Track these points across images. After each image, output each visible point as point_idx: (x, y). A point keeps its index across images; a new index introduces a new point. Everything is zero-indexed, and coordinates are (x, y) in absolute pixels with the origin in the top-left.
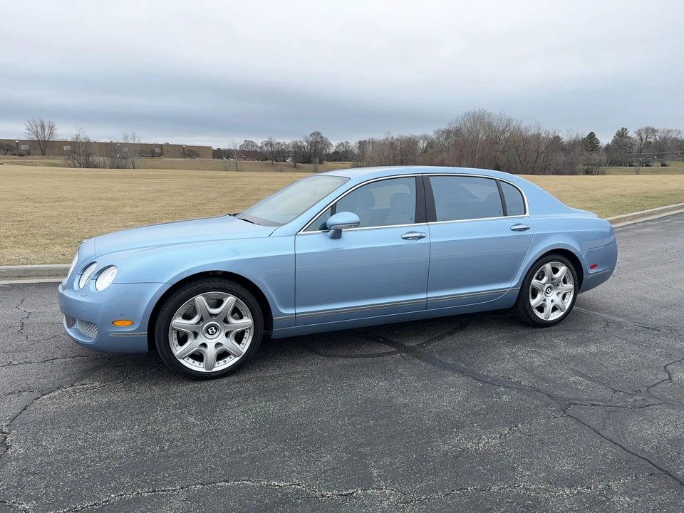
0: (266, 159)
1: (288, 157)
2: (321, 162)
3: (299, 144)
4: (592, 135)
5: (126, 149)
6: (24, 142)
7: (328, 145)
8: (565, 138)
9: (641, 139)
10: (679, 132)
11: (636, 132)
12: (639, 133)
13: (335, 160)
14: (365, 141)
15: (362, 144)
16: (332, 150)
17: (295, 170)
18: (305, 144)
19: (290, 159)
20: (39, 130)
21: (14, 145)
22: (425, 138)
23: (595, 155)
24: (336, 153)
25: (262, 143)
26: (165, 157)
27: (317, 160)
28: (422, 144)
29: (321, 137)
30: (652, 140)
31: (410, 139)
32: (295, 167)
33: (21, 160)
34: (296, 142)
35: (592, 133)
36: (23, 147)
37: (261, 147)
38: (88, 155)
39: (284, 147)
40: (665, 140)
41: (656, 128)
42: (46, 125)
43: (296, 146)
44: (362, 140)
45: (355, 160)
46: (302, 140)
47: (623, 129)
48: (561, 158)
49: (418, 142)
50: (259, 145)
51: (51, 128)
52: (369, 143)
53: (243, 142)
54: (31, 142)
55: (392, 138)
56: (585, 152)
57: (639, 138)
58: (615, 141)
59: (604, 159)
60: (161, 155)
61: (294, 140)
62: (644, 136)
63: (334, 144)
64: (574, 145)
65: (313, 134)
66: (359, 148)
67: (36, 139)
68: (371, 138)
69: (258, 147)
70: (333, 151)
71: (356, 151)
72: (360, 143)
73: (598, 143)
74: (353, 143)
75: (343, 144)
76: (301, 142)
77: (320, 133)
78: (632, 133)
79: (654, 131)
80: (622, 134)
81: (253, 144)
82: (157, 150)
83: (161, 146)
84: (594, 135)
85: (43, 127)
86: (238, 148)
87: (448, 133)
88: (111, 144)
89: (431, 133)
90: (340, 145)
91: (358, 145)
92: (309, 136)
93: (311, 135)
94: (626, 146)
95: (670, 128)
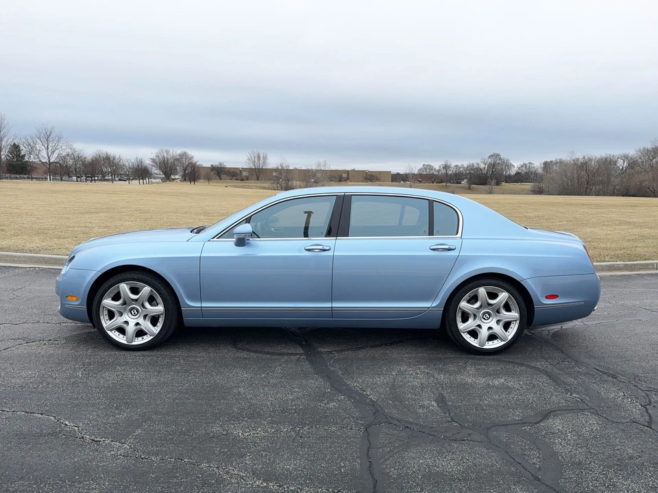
0: (442, 182)
1: (464, 179)
2: (498, 184)
3: (476, 166)
5: (319, 175)
6: (245, 169)
7: (509, 166)
13: (514, 182)
14: (551, 162)
15: (547, 165)
16: (513, 172)
17: (470, 191)
18: (482, 166)
20: (256, 160)
21: (238, 172)
22: (625, 157)
24: (517, 174)
25: (440, 167)
26: (351, 181)
27: (494, 181)
28: (621, 164)
29: (501, 159)
31: (606, 159)
32: (469, 189)
33: (241, 184)
34: (473, 164)
36: (244, 174)
37: (439, 171)
38: (288, 180)
39: (462, 169)
42: (261, 156)
43: (471, 167)
44: (549, 161)
45: (536, 181)
46: (479, 161)
49: (615, 163)
50: (437, 168)
51: (265, 158)
52: (556, 163)
53: (421, 166)
54: (250, 170)
60: (347, 179)
61: (471, 162)
63: (516, 164)
66: (544, 168)
67: (253, 167)
69: (435, 170)
70: (515, 172)
71: (540, 171)
72: (546, 163)
74: (537, 164)
75: (526, 165)
76: (478, 164)
77: (499, 155)
81: (431, 168)
82: (345, 175)
83: (348, 172)
85: (259, 157)
86: (416, 172)
88: (308, 171)
89: (632, 152)
90: (522, 166)
91: (542, 166)
92: (487, 158)
93: (490, 157)
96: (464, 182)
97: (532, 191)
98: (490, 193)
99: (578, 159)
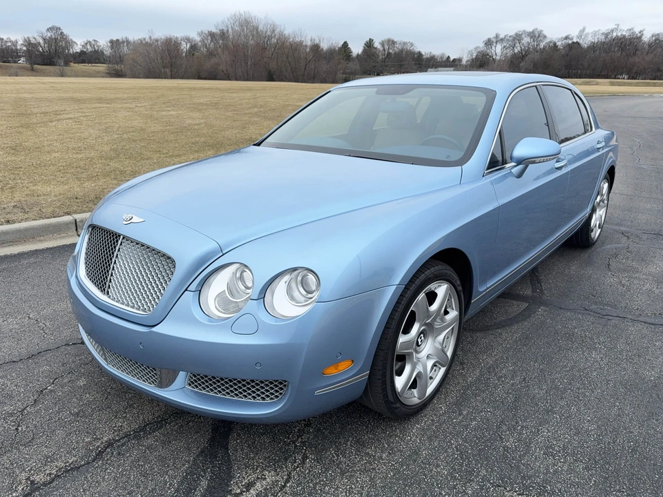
1: (20, 57)
2: (67, 64)
3: (33, 41)
4: (345, 44)
7: (69, 43)
8: (325, 46)
9: (384, 50)
10: (412, 44)
11: (380, 43)
12: (382, 44)
13: (83, 62)
14: (118, 40)
15: (115, 44)
16: (78, 49)
17: (34, 73)
18: (42, 42)
19: (22, 59)
22: (188, 40)
23: (351, 65)
24: (82, 53)
27: (61, 61)
28: (185, 47)
29: (62, 33)
30: (391, 51)
31: (171, 40)
32: (32, 70)
34: (28, 38)
35: (345, 43)
39: (9, 44)
40: (402, 51)
41: (395, 40)
43: (28, 43)
44: (114, 39)
45: (110, 62)
46: (35, 35)
47: (370, 39)
48: (324, 67)
49: (179, 44)
52: (123, 42)
55: (150, 37)
56: (342, 61)
57: (382, 49)
58: (364, 51)
59: (358, 67)
61: (25, 36)
62: (386, 47)
64: (332, 53)
65: (49, 29)
66: (112, 47)
68: (124, 36)
70: (78, 51)
71: (108, 52)
72: (112, 42)
73: (352, 52)
74: (103, 43)
75: (90, 42)
76: (34, 38)
77: (60, 29)
78: (377, 45)
79: (393, 43)
80: (369, 44)
84: (347, 45)
87: (212, 35)
89: (193, 35)
90: (86, 44)
91: (109, 44)
92: (45, 31)
93: (48, 30)
94: (373, 56)
95: (405, 41)
96: (22, 60)
97: (107, 73)
98: (62, 76)
99: (145, 39)
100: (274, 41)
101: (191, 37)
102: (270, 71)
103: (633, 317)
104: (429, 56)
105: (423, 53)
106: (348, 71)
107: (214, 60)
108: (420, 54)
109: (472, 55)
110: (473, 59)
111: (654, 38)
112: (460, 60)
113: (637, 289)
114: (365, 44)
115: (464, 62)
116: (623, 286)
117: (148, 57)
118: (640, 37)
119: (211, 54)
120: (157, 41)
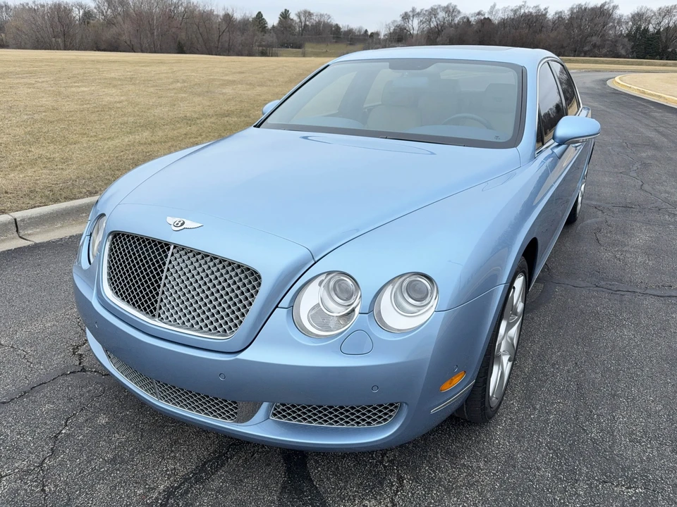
4: (260, 15)
8: (238, 16)
9: (301, 21)
10: (329, 17)
11: (296, 14)
12: (299, 15)
22: (80, 6)
23: (267, 37)
28: (77, 14)
30: (307, 23)
35: (260, 13)
40: (319, 23)
41: (312, 12)
47: (286, 10)
48: (239, 38)
49: (70, 10)
56: (257, 32)
57: (298, 20)
58: (280, 22)
59: (275, 40)
62: (303, 19)
64: (245, 24)
73: (267, 23)
78: (293, 16)
79: (310, 14)
80: (285, 15)
84: (262, 16)
94: (290, 28)
95: (322, 13)
99: (27, 4)
100: (181, 9)
101: (83, 3)
102: (179, 43)
103: (642, 291)
104: (346, 29)
105: (341, 26)
106: (264, 43)
107: (114, 30)
108: (337, 27)
109: (389, 29)
110: (390, 33)
111: (557, 16)
112: (377, 34)
113: (632, 262)
114: (281, 15)
115: (382, 37)
116: (619, 259)
117: (35, 24)
118: (546, 14)
119: (110, 23)
120: (43, 6)
